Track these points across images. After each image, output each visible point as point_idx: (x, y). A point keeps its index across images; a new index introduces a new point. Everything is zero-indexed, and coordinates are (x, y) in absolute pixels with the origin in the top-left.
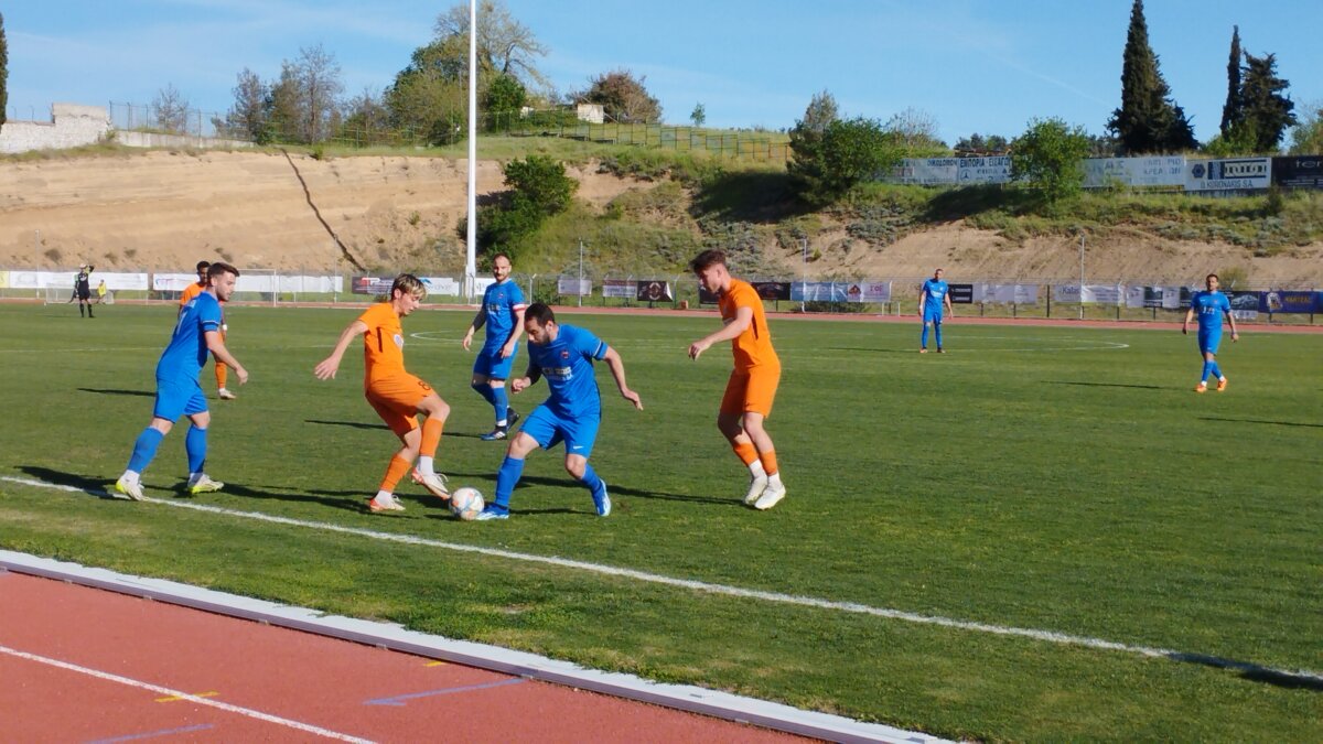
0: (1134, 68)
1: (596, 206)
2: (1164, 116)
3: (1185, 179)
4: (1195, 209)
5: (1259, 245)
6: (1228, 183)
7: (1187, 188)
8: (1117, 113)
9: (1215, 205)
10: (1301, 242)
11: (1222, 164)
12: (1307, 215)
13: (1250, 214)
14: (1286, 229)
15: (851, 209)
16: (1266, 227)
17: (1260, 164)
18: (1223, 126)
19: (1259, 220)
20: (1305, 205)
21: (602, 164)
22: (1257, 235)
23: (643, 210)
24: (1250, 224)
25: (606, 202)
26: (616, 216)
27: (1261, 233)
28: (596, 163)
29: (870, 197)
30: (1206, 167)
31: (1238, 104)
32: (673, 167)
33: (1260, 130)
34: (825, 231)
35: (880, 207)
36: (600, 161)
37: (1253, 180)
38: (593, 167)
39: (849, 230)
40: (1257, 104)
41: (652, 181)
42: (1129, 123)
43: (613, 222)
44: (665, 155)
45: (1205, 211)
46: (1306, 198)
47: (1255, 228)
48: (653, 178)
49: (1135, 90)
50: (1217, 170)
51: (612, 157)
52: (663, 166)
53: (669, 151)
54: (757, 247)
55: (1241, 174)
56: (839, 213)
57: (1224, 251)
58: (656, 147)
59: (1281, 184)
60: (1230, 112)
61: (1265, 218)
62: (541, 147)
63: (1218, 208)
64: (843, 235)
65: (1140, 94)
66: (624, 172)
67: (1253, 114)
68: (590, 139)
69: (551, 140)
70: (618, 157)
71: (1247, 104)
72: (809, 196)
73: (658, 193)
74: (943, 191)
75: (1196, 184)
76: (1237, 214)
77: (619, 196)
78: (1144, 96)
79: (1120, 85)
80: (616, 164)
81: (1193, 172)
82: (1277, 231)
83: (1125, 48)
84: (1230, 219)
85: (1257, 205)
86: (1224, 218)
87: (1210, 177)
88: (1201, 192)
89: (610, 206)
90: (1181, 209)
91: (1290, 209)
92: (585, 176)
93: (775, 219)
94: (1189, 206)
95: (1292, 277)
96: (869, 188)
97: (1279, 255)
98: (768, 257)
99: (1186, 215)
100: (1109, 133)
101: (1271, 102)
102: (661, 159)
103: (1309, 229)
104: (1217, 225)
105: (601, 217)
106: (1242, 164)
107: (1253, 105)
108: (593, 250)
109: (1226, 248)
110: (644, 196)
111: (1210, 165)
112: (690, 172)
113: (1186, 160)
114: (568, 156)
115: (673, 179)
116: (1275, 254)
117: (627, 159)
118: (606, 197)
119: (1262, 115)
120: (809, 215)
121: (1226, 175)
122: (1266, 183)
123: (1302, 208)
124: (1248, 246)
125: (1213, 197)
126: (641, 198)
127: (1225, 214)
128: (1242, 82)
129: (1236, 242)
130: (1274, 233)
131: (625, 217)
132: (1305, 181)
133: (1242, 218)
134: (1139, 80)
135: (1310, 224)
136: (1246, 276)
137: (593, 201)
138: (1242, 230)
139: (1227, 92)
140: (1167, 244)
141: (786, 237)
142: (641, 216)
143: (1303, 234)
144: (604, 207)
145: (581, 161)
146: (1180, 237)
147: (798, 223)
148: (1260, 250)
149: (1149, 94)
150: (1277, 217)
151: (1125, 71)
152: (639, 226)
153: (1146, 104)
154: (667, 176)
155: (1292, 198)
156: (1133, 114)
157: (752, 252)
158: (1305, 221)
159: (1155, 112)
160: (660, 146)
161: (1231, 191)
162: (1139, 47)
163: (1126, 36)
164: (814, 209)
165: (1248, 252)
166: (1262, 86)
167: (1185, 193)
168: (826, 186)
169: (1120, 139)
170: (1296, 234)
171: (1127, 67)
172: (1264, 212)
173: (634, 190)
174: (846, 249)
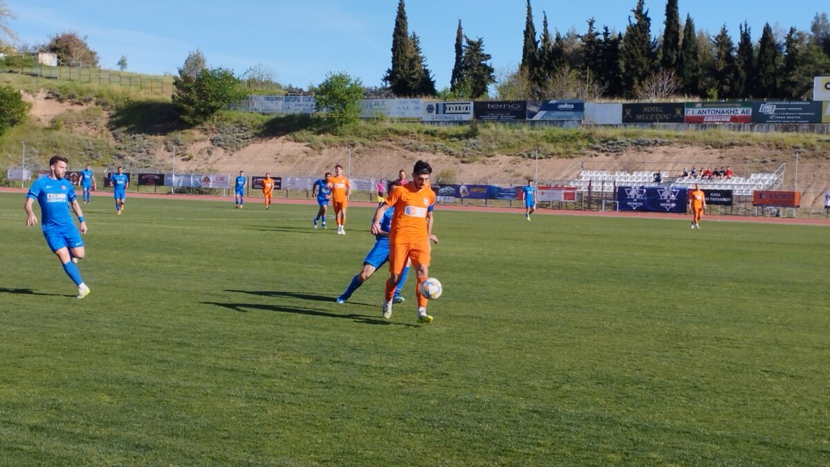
0: (399, 43)
1: (44, 121)
2: (417, 74)
3: (422, 113)
4: (427, 133)
5: (464, 156)
6: (449, 117)
7: (423, 120)
8: (389, 71)
9: (439, 130)
10: (488, 155)
11: (445, 105)
12: (492, 138)
13: (459, 137)
14: (480, 146)
15: (213, 127)
16: (468, 145)
17: (467, 105)
18: (452, 82)
19: (466, 141)
20: (492, 132)
21: (49, 93)
22: (463, 150)
23: (76, 124)
24: (460, 142)
25: (51, 118)
26: (57, 128)
27: (465, 148)
28: (45, 92)
29: (226, 120)
30: (435, 107)
31: (461, 69)
32: (97, 96)
33: (474, 85)
34: (196, 141)
35: (232, 126)
36: (47, 91)
37: (463, 115)
38: (42, 94)
39: (212, 141)
40: (472, 69)
41: (82, 105)
42: (396, 78)
43: (55, 132)
44: (92, 88)
45: (433, 134)
46: (493, 127)
47: (462, 145)
48: (83, 103)
49: (400, 57)
50: (441, 109)
51: (55, 88)
52: (90, 95)
53: (95, 86)
54: (152, 151)
55: (456, 112)
56: (206, 130)
57: (443, 159)
58: (87, 82)
59: (477, 119)
60: (456, 73)
61: (468, 139)
62: (7, 80)
63: (441, 133)
64: (208, 144)
65: (403, 60)
66: (63, 99)
67: (470, 75)
68: (41, 76)
69: (14, 76)
70: (60, 88)
71: (467, 68)
72: (186, 118)
73: (86, 113)
74: (273, 117)
75: (429, 117)
76: (452, 136)
77: (60, 115)
78: (405, 61)
79: (391, 54)
80: (58, 93)
81: (427, 109)
82: (475, 147)
83: (393, 30)
84: (448, 140)
85: (464, 131)
86: (444, 139)
87: (437, 113)
88: (431, 122)
89: (53, 121)
90: (418, 132)
91: (483, 134)
92: (37, 101)
93: (164, 133)
94: (424, 130)
95: (482, 177)
96: (225, 114)
97: (476, 163)
98: (158, 157)
99: (421, 136)
100: (384, 84)
101: (480, 67)
102: (89, 91)
103: (494, 146)
104: (440, 143)
105: (47, 129)
106: (456, 105)
107: (470, 69)
108: (40, 150)
109: (445, 157)
110: (77, 114)
111: (437, 105)
112: (110, 101)
113: (424, 101)
114: (25, 86)
115: (97, 104)
116: (473, 162)
117: (66, 90)
118: (50, 115)
119: (475, 76)
120: (187, 131)
121: (447, 112)
122: (470, 117)
123: (490, 134)
124: (457, 156)
125: (439, 125)
126: (74, 116)
127: (445, 136)
128: (464, 55)
129: (450, 153)
130: (473, 149)
131: (63, 128)
132: (494, 117)
133: (455, 139)
134: (402, 51)
135: (494, 144)
136: (455, 175)
137: (41, 117)
138: (454, 146)
139: (454, 61)
140: (410, 154)
141: (170, 144)
142: (74, 128)
143: (490, 149)
144: (49, 122)
145: (34, 90)
146: (417, 150)
147: (178, 135)
148: (464, 159)
149: (408, 60)
150: (475, 138)
151: (393, 45)
152: (72, 135)
153: (406, 67)
154: (93, 103)
155: (485, 127)
156: (398, 72)
157: (148, 154)
158: (491, 142)
159: (412, 72)
160: (89, 82)
161: (449, 122)
162: (402, 30)
163: (394, 23)
164: (190, 126)
165: (458, 160)
166: (475, 58)
167: (422, 122)
168: (198, 112)
169: (390, 88)
170: (486, 150)
171: (395, 43)
172: (467, 136)
173: (70, 111)
174: (209, 153)
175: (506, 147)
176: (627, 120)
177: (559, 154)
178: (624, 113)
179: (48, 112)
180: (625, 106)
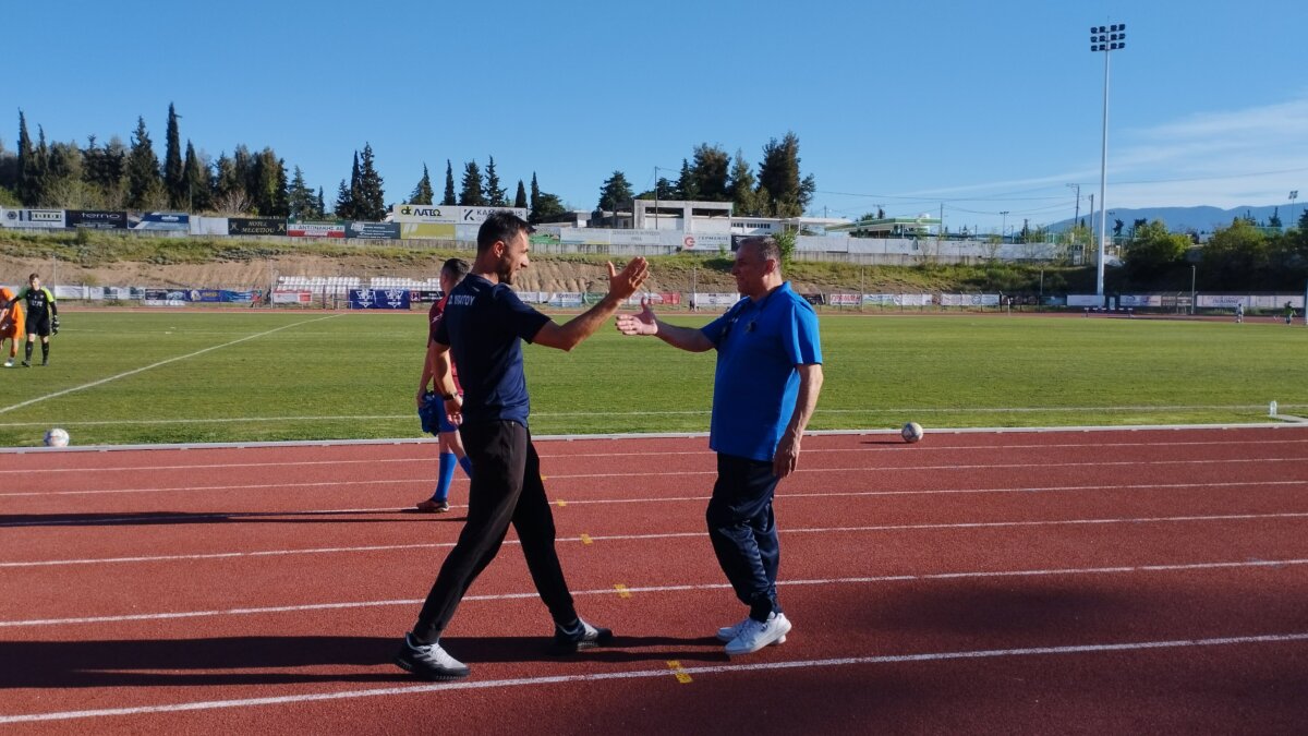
4: (24, 239)
6: (35, 224)
7: (6, 225)
11: (30, 212)
13: (67, 242)
19: (75, 247)
20: (101, 239)
30: (18, 213)
37: (53, 222)
46: (98, 235)
50: (25, 215)
59: (70, 226)
75: (12, 223)
81: (10, 216)
87: (21, 219)
88: (22, 228)
90: (12, 238)
94: (18, 236)
99: (19, 242)
103: (111, 253)
106: (45, 213)
111: (20, 212)
121: (33, 219)
122: (64, 225)
123: (100, 241)
124: (75, 262)
129: (65, 259)
133: (63, 245)
135: (111, 250)
140: (15, 260)
146: (23, 255)
150: (83, 245)
161: (37, 229)
167: (11, 228)
170: (105, 256)
172: (76, 242)
175: (127, 254)
176: (232, 232)
177: (187, 260)
178: (230, 226)
180: (231, 221)
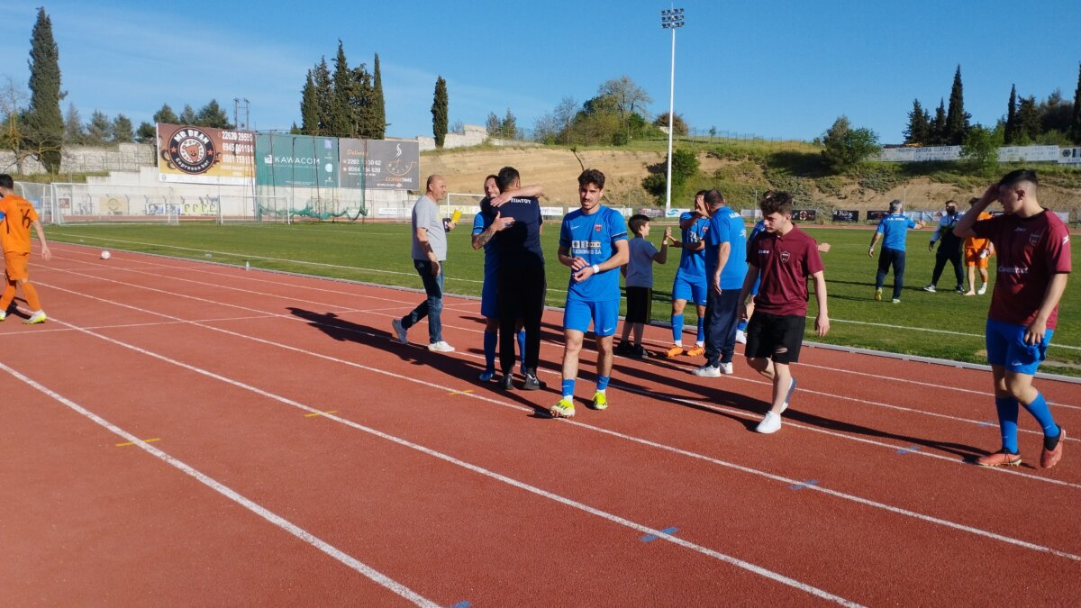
3: (1058, 157)
4: (1073, 172)
15: (858, 173)
29: (868, 167)
30: (1072, 151)
34: (846, 184)
35: (875, 173)
39: (861, 184)
54: (809, 193)
56: (852, 175)
64: (857, 186)
72: (836, 167)
75: (1066, 160)
81: (1065, 154)
87: (1074, 156)
88: (1072, 163)
90: (1064, 172)
96: (866, 162)
98: (815, 197)
111: (1074, 149)
113: (1058, 147)
115: (750, 159)
120: (835, 177)
141: (825, 188)
147: (827, 179)
164: (837, 173)
167: (1059, 164)
168: (846, 162)
174: (862, 193)
179: (711, 167)
